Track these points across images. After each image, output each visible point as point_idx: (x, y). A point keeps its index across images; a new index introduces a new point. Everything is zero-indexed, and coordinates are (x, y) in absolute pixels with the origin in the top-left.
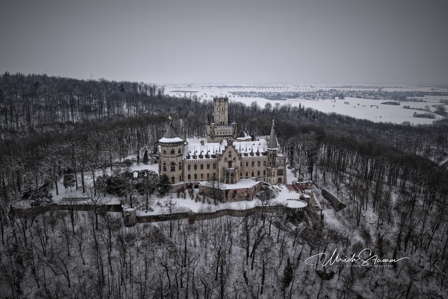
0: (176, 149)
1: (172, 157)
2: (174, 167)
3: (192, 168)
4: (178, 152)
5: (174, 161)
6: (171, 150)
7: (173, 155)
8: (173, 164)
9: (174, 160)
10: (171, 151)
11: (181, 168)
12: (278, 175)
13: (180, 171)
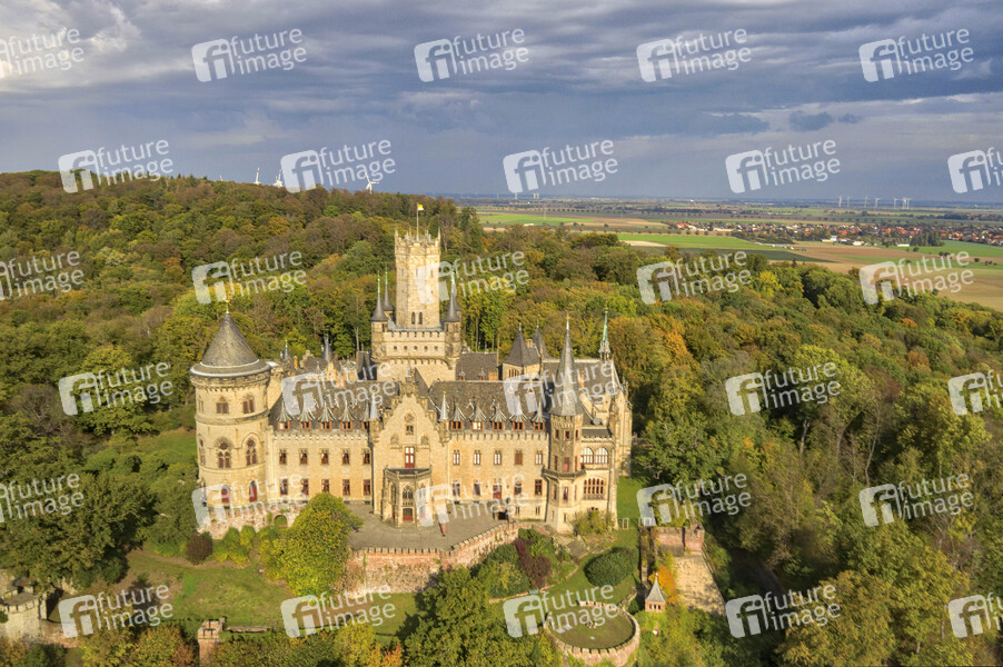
0: (235, 398)
1: (220, 423)
2: (227, 454)
3: (293, 458)
4: (241, 407)
5: (226, 436)
6: (217, 400)
7: (222, 417)
8: (224, 445)
9: (227, 432)
10: (218, 405)
11: (254, 457)
12: (584, 498)
13: (252, 468)
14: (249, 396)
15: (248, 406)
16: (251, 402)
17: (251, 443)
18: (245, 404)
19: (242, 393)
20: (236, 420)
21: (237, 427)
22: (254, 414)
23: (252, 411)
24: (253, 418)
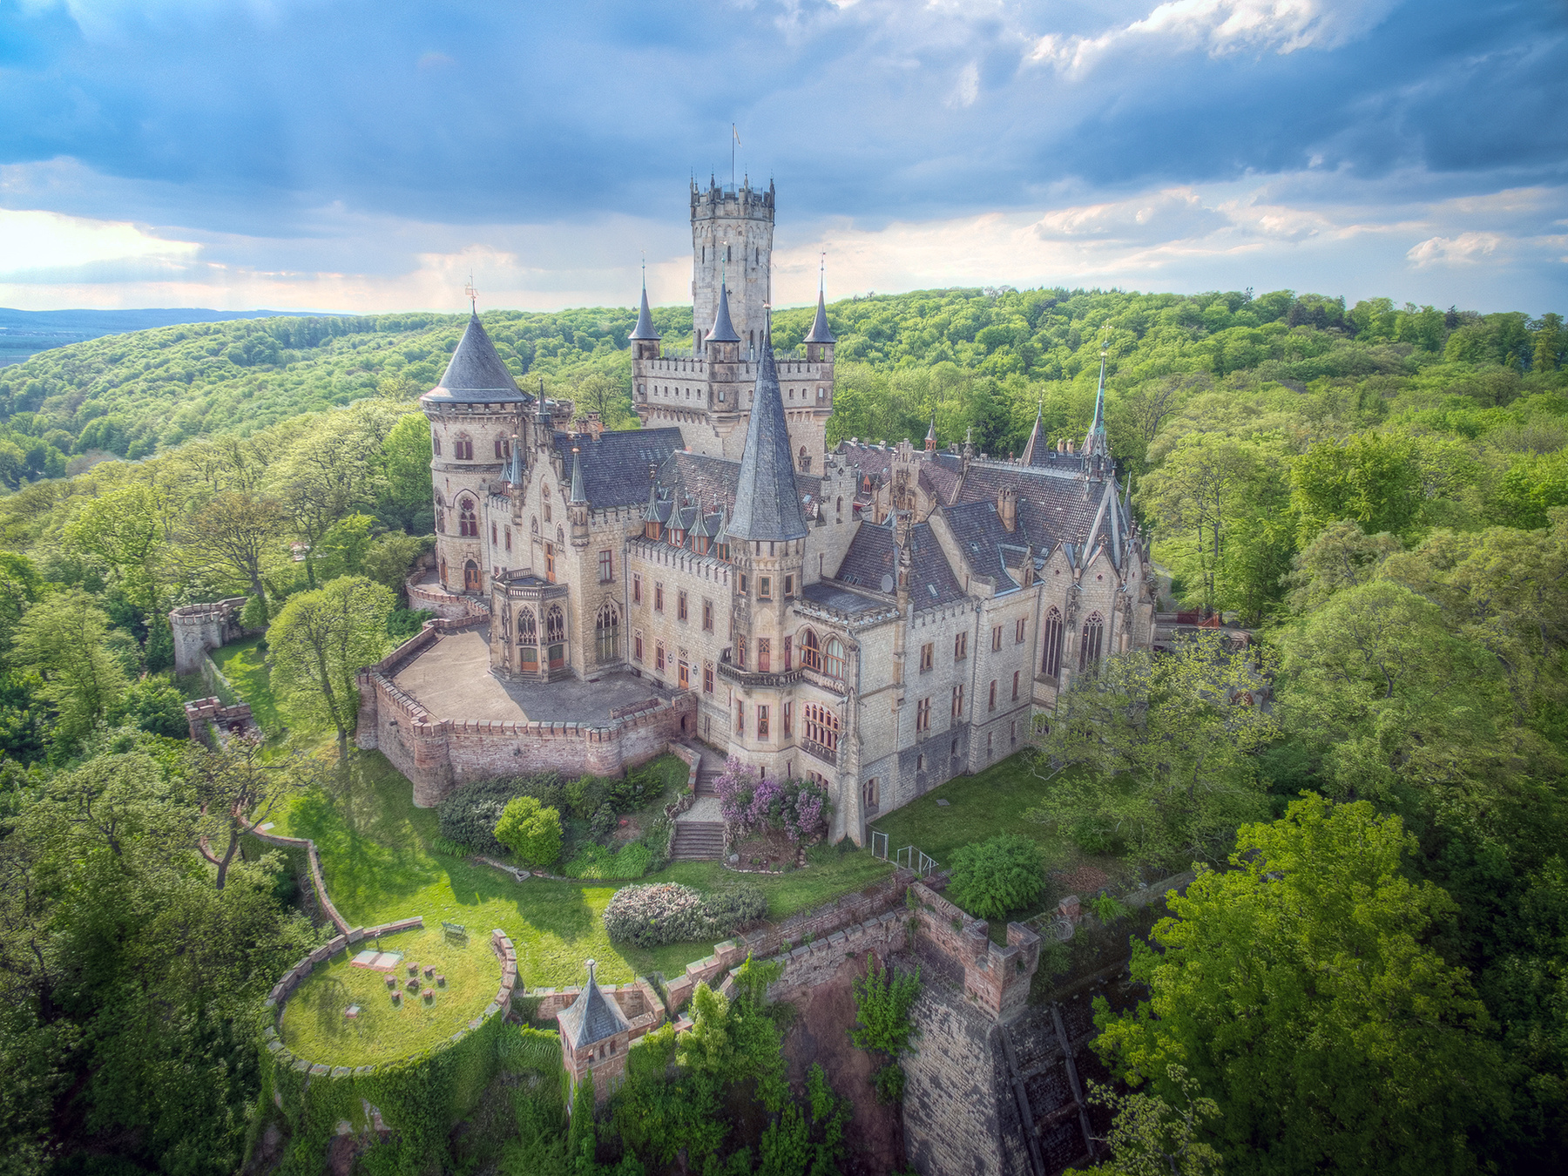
4: (454, 449)
11: (473, 525)
12: (805, 747)
13: (468, 541)
14: (463, 435)
15: (464, 449)
16: (469, 446)
17: (467, 504)
18: (459, 446)
19: (455, 428)
20: (447, 465)
21: (448, 476)
22: (471, 463)
23: (470, 457)
24: (468, 468)
